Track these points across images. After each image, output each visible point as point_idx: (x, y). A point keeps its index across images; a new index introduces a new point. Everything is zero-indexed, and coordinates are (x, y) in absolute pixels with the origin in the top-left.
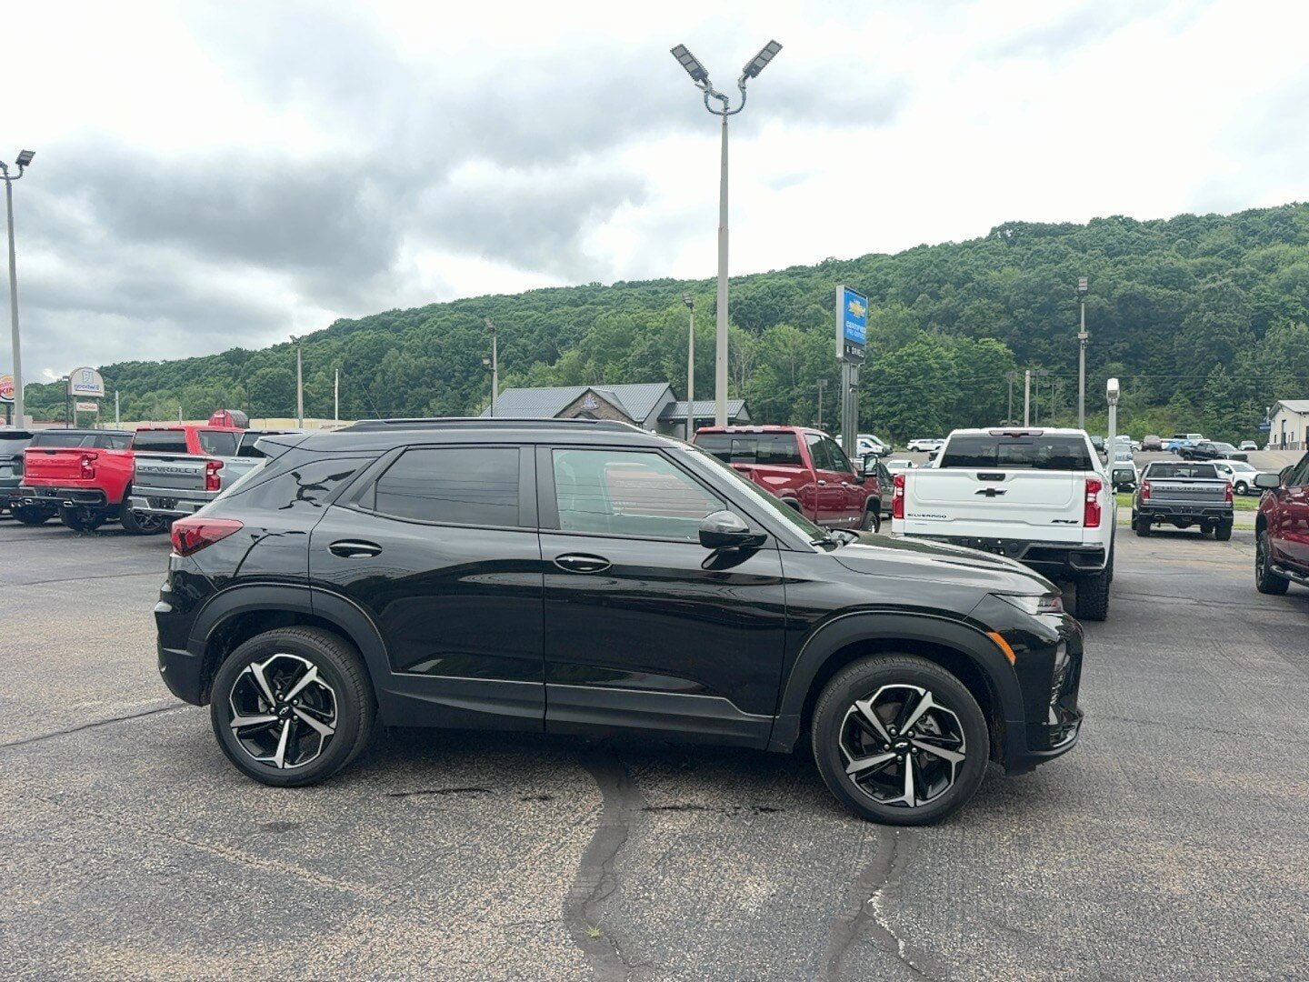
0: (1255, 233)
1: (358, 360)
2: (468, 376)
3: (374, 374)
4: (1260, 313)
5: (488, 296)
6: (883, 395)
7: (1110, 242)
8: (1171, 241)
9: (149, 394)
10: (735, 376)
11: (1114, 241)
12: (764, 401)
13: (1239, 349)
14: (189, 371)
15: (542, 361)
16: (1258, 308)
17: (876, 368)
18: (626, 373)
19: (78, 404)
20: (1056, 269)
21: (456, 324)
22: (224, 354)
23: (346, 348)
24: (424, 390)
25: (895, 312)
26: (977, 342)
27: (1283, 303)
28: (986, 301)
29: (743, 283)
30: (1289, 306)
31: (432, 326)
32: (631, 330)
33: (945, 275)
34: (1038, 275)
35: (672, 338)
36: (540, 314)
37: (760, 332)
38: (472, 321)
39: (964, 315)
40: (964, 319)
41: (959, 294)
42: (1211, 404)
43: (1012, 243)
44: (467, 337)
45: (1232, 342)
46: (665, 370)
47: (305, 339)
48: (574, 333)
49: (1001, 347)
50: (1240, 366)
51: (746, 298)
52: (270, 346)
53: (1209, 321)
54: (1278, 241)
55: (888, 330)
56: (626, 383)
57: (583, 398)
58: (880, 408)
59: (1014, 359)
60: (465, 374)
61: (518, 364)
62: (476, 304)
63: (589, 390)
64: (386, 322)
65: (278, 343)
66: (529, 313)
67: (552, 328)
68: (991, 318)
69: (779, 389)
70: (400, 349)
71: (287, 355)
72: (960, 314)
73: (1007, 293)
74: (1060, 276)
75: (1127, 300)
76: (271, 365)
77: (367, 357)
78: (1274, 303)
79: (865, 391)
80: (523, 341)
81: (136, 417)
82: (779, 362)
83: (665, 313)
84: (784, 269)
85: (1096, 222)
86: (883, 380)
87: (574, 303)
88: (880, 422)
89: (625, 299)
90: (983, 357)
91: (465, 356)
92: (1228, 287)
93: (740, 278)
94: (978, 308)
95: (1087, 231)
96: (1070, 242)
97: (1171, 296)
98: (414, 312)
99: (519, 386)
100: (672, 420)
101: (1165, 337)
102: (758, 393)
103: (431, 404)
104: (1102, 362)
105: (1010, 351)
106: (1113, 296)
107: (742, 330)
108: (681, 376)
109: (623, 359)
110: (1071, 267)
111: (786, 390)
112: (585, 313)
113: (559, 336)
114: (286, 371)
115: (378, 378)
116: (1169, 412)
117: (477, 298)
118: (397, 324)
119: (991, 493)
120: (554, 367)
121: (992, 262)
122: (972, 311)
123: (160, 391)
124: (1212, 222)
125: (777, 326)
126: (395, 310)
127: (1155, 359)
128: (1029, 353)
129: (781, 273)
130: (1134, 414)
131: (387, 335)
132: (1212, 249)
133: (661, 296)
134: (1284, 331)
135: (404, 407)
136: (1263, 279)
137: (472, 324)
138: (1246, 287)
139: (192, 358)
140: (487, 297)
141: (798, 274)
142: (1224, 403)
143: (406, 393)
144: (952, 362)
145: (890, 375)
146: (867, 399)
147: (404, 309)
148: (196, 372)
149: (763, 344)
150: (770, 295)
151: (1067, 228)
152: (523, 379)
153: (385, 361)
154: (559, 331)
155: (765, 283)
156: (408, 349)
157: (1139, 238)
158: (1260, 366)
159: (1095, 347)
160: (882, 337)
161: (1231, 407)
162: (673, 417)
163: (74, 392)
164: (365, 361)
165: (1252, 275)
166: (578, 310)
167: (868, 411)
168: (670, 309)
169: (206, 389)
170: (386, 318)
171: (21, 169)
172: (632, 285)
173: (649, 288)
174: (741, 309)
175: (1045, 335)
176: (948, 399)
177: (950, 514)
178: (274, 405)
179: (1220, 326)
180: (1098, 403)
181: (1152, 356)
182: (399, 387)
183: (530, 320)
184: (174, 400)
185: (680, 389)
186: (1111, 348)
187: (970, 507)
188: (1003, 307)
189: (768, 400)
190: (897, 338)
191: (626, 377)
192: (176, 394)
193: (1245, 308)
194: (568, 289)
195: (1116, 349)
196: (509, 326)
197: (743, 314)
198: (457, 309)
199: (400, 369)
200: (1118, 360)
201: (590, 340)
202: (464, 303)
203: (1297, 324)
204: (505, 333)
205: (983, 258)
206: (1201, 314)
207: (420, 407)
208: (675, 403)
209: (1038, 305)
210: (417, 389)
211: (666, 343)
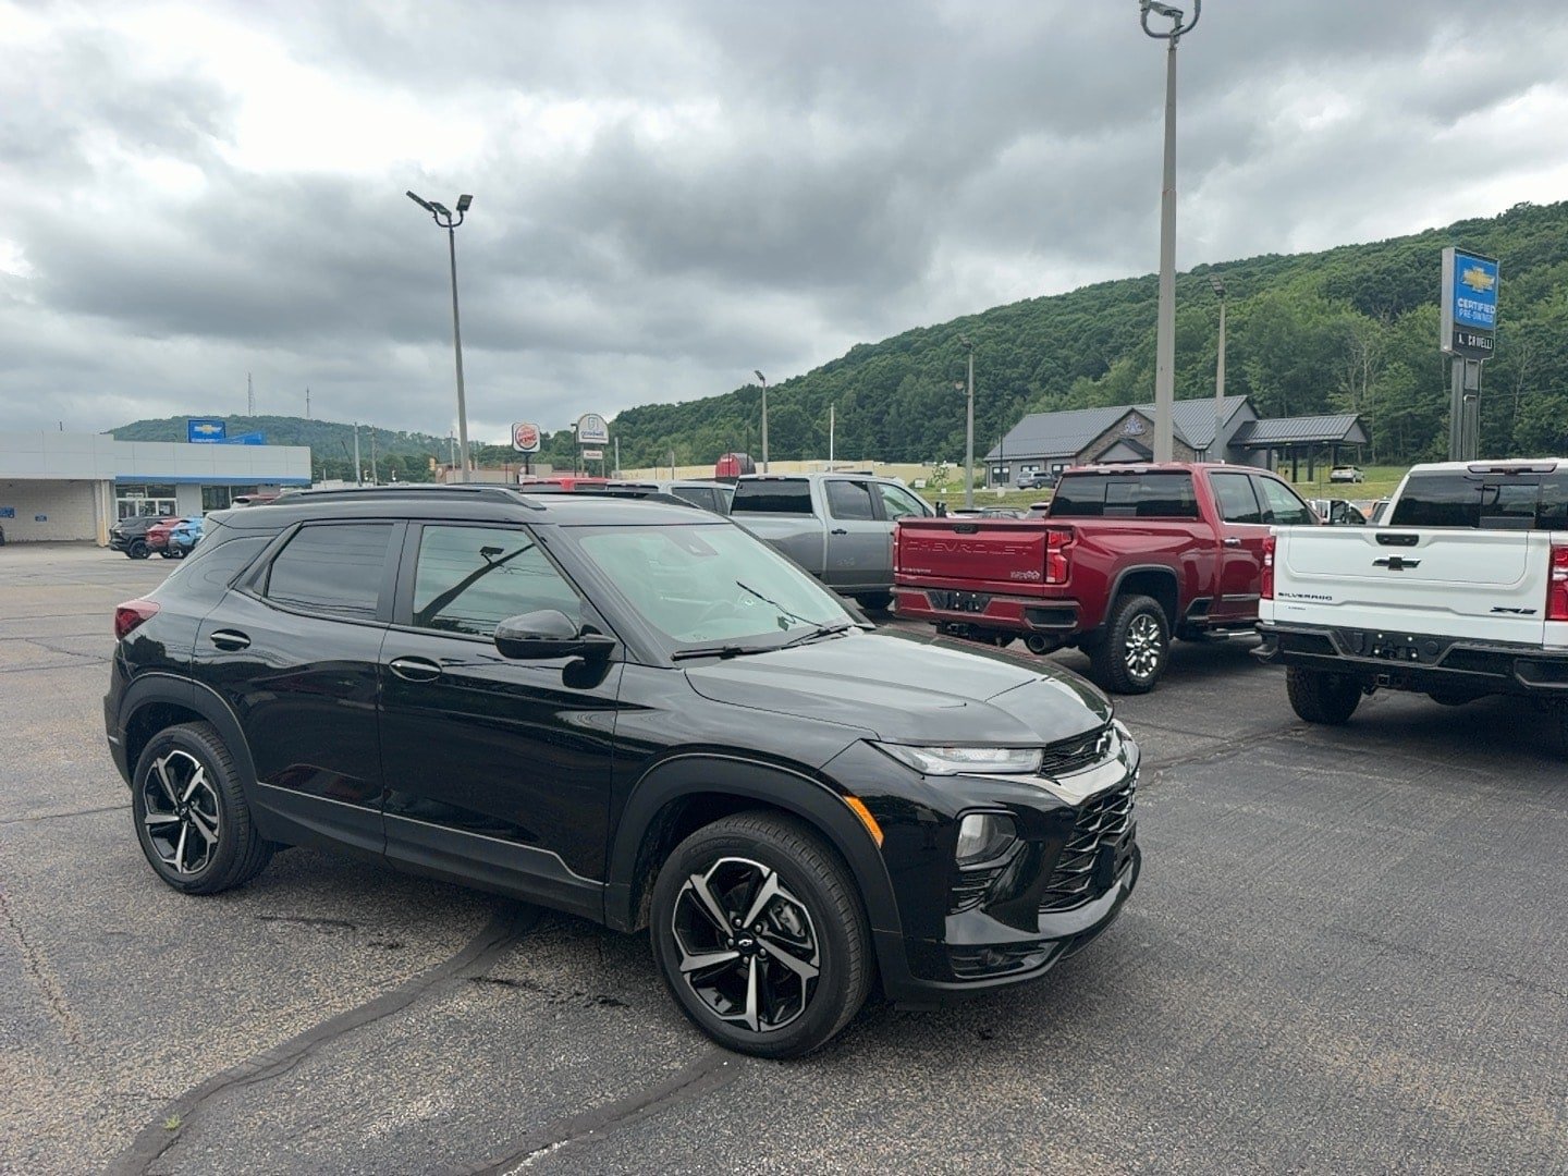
1: (872, 391)
2: (995, 401)
3: (888, 406)
5: (1029, 300)
9: (663, 439)
10: (1352, 381)
12: (1395, 415)
14: (704, 411)
15: (1087, 376)
18: (1194, 384)
19: (586, 452)
21: (983, 339)
22: (736, 392)
23: (861, 378)
24: (942, 422)
29: (1380, 251)
31: (955, 344)
32: (1204, 327)
35: (1260, 334)
36: (1088, 317)
37: (1393, 317)
38: (1003, 333)
44: (995, 354)
46: (1248, 379)
47: (820, 371)
48: (1132, 337)
51: (1377, 272)
52: (783, 382)
56: (1194, 398)
57: (1124, 421)
60: (991, 399)
61: (1057, 382)
62: (1010, 312)
63: (1132, 411)
64: (909, 344)
65: (792, 377)
66: (1074, 317)
67: (1102, 333)
69: (1419, 397)
70: (918, 374)
71: (798, 390)
76: (782, 403)
77: (882, 386)
80: (1065, 352)
81: (651, 463)
82: (1421, 359)
83: (1251, 302)
84: (1447, 225)
87: (1135, 299)
89: (1203, 287)
91: (992, 377)
93: (1375, 244)
98: (939, 328)
99: (1056, 409)
100: (1249, 445)
102: (1387, 405)
103: (950, 438)
107: (1367, 317)
108: (1272, 384)
109: (1190, 367)
111: (1430, 397)
112: (1148, 310)
113: (1112, 342)
114: (796, 408)
115: (893, 411)
117: (1014, 305)
118: (917, 345)
119: (1395, 564)
120: (1098, 383)
123: (674, 435)
125: (1420, 308)
126: (917, 329)
129: (1442, 231)
131: (904, 359)
133: (1255, 278)
135: (920, 441)
137: (1003, 337)
139: (706, 398)
140: (1026, 301)
141: (1465, 231)
143: (922, 426)
147: (927, 326)
148: (710, 412)
149: (1400, 334)
150: (1417, 265)
152: (1061, 400)
153: (900, 389)
154: (1111, 336)
155: (1409, 248)
156: (927, 374)
162: (1251, 441)
163: (581, 440)
164: (879, 392)
166: (1137, 306)
168: (1260, 295)
169: (717, 431)
170: (906, 339)
171: (462, 215)
172: (1218, 268)
173: (1238, 270)
174: (1369, 288)
177: (1339, 594)
178: (784, 446)
182: (914, 420)
183: (1074, 325)
184: (686, 444)
185: (1269, 402)
187: (1361, 584)
189: (1402, 412)
191: (1192, 389)
192: (689, 437)
194: (1131, 281)
196: (1047, 335)
197: (1370, 295)
198: (989, 320)
199: (917, 398)
201: (1147, 345)
202: (998, 312)
204: (1042, 345)
207: (938, 441)
208: (1254, 422)
210: (935, 421)
211: (1251, 342)
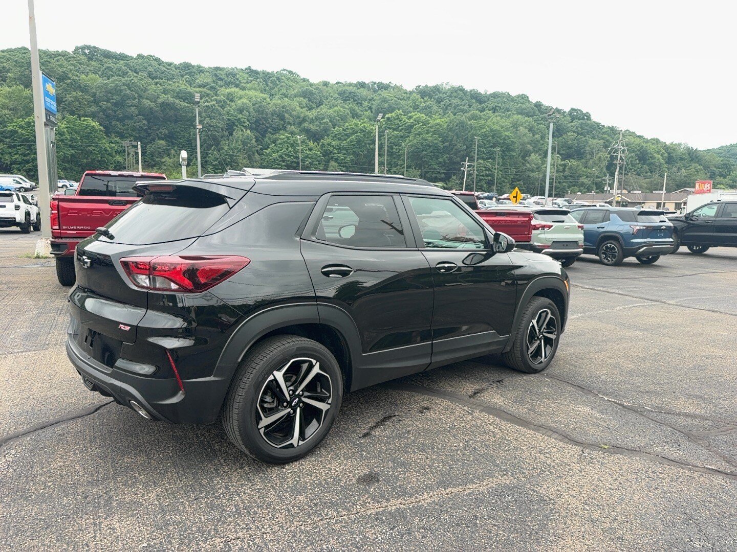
0: (221, 79)
4: (230, 122)
6: (18, 148)
7: (150, 70)
8: (182, 76)
11: (153, 70)
13: (222, 139)
16: (229, 120)
17: (10, 128)
20: (124, 80)
25: (20, 91)
26: (80, 120)
27: (239, 119)
28: (81, 94)
30: (242, 120)
33: (50, 71)
34: (113, 82)
39: (66, 101)
40: (67, 103)
41: (61, 86)
42: (211, 167)
43: (90, 59)
45: (219, 136)
49: (95, 124)
50: (223, 149)
53: (207, 123)
54: (233, 86)
55: (16, 103)
58: (16, 156)
59: (104, 133)
68: (84, 104)
72: (64, 100)
73: (94, 90)
74: (126, 85)
75: (165, 106)
78: (235, 118)
79: (3, 144)
85: (140, 56)
86: (17, 137)
88: (18, 166)
90: (85, 129)
92: (215, 106)
94: (76, 97)
95: (136, 61)
96: (127, 65)
97: (188, 107)
101: (185, 129)
104: (154, 140)
105: (102, 128)
106: (157, 102)
110: (133, 81)
116: (191, 170)
121: (79, 68)
122: (72, 99)
124: (200, 70)
127: (181, 140)
128: (111, 130)
130: (174, 170)
132: (202, 84)
134: (241, 133)
136: (229, 105)
138: (223, 107)
142: (217, 167)
144: (65, 130)
145: (22, 134)
146: (5, 149)
151: (122, 57)
157: (165, 71)
158: (232, 149)
159: (149, 130)
160: (11, 107)
161: (220, 169)
165: (224, 101)
167: (7, 158)
175: (119, 120)
176: (65, 153)
179: (213, 126)
180: (153, 163)
181: (180, 139)
186: (158, 132)
188: (92, 99)
190: (24, 110)
193: (223, 118)
195: (161, 133)
200: (162, 139)
203: (246, 130)
205: (72, 64)
206: (203, 119)
209: (114, 101)
